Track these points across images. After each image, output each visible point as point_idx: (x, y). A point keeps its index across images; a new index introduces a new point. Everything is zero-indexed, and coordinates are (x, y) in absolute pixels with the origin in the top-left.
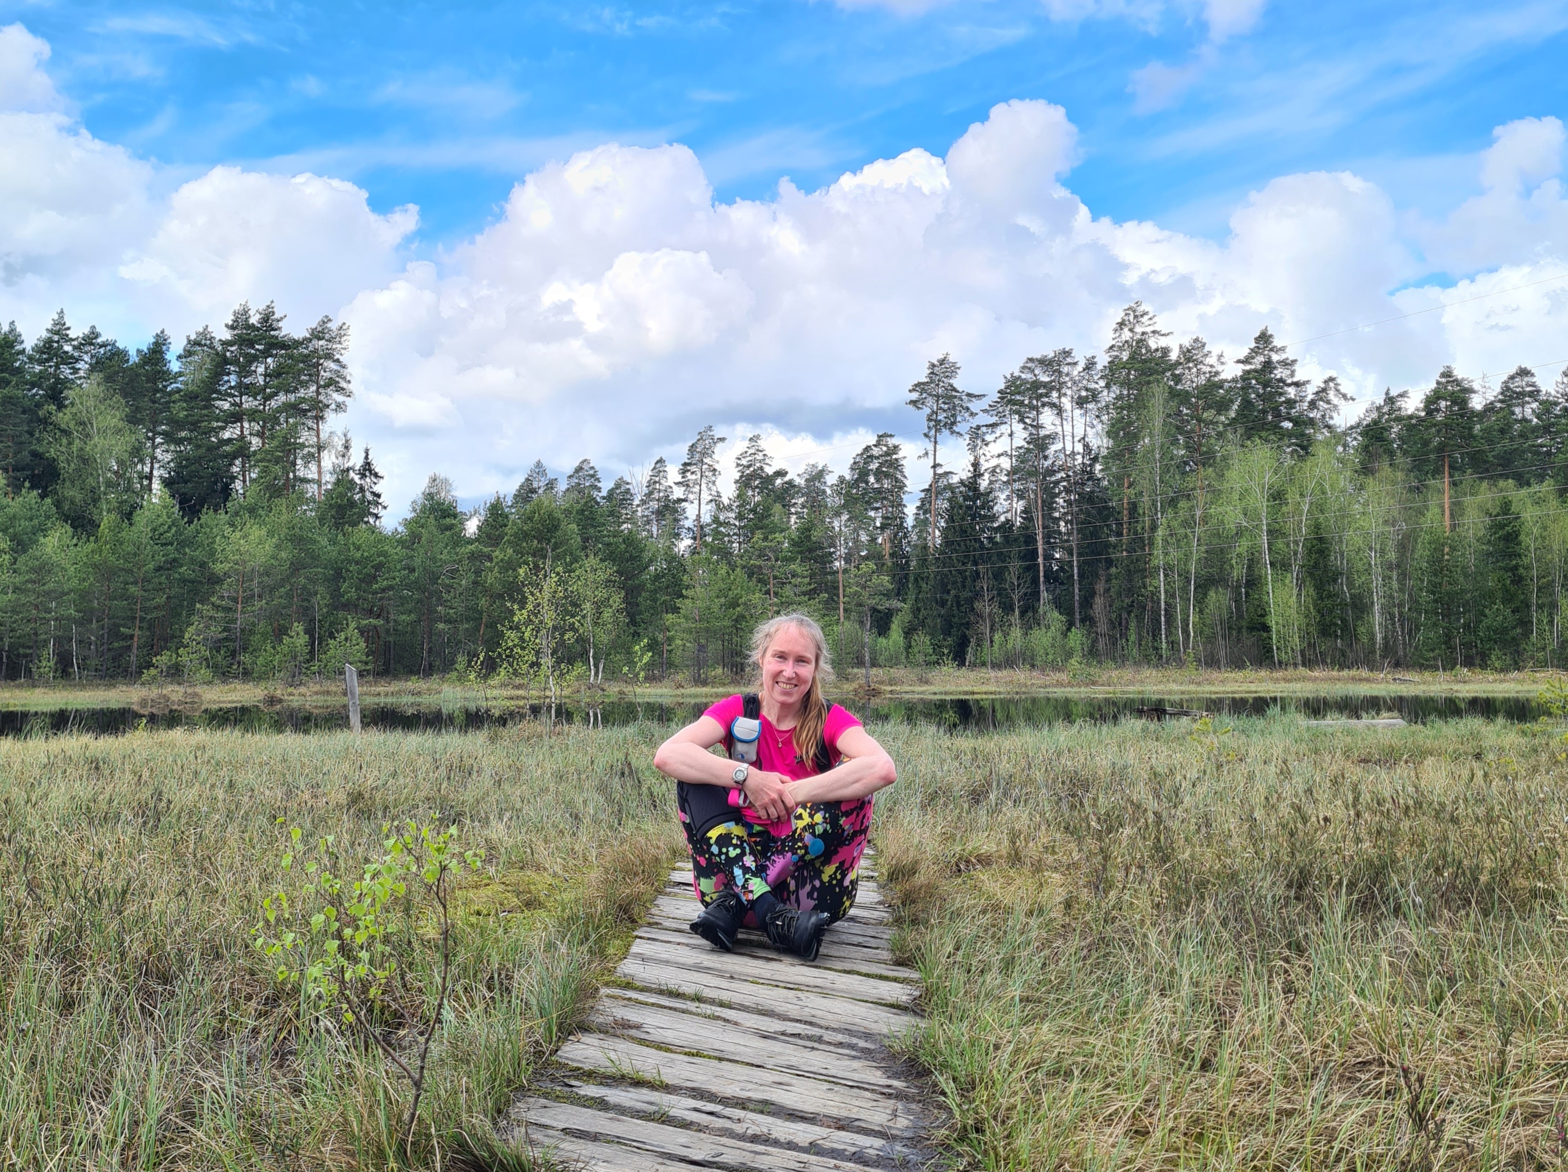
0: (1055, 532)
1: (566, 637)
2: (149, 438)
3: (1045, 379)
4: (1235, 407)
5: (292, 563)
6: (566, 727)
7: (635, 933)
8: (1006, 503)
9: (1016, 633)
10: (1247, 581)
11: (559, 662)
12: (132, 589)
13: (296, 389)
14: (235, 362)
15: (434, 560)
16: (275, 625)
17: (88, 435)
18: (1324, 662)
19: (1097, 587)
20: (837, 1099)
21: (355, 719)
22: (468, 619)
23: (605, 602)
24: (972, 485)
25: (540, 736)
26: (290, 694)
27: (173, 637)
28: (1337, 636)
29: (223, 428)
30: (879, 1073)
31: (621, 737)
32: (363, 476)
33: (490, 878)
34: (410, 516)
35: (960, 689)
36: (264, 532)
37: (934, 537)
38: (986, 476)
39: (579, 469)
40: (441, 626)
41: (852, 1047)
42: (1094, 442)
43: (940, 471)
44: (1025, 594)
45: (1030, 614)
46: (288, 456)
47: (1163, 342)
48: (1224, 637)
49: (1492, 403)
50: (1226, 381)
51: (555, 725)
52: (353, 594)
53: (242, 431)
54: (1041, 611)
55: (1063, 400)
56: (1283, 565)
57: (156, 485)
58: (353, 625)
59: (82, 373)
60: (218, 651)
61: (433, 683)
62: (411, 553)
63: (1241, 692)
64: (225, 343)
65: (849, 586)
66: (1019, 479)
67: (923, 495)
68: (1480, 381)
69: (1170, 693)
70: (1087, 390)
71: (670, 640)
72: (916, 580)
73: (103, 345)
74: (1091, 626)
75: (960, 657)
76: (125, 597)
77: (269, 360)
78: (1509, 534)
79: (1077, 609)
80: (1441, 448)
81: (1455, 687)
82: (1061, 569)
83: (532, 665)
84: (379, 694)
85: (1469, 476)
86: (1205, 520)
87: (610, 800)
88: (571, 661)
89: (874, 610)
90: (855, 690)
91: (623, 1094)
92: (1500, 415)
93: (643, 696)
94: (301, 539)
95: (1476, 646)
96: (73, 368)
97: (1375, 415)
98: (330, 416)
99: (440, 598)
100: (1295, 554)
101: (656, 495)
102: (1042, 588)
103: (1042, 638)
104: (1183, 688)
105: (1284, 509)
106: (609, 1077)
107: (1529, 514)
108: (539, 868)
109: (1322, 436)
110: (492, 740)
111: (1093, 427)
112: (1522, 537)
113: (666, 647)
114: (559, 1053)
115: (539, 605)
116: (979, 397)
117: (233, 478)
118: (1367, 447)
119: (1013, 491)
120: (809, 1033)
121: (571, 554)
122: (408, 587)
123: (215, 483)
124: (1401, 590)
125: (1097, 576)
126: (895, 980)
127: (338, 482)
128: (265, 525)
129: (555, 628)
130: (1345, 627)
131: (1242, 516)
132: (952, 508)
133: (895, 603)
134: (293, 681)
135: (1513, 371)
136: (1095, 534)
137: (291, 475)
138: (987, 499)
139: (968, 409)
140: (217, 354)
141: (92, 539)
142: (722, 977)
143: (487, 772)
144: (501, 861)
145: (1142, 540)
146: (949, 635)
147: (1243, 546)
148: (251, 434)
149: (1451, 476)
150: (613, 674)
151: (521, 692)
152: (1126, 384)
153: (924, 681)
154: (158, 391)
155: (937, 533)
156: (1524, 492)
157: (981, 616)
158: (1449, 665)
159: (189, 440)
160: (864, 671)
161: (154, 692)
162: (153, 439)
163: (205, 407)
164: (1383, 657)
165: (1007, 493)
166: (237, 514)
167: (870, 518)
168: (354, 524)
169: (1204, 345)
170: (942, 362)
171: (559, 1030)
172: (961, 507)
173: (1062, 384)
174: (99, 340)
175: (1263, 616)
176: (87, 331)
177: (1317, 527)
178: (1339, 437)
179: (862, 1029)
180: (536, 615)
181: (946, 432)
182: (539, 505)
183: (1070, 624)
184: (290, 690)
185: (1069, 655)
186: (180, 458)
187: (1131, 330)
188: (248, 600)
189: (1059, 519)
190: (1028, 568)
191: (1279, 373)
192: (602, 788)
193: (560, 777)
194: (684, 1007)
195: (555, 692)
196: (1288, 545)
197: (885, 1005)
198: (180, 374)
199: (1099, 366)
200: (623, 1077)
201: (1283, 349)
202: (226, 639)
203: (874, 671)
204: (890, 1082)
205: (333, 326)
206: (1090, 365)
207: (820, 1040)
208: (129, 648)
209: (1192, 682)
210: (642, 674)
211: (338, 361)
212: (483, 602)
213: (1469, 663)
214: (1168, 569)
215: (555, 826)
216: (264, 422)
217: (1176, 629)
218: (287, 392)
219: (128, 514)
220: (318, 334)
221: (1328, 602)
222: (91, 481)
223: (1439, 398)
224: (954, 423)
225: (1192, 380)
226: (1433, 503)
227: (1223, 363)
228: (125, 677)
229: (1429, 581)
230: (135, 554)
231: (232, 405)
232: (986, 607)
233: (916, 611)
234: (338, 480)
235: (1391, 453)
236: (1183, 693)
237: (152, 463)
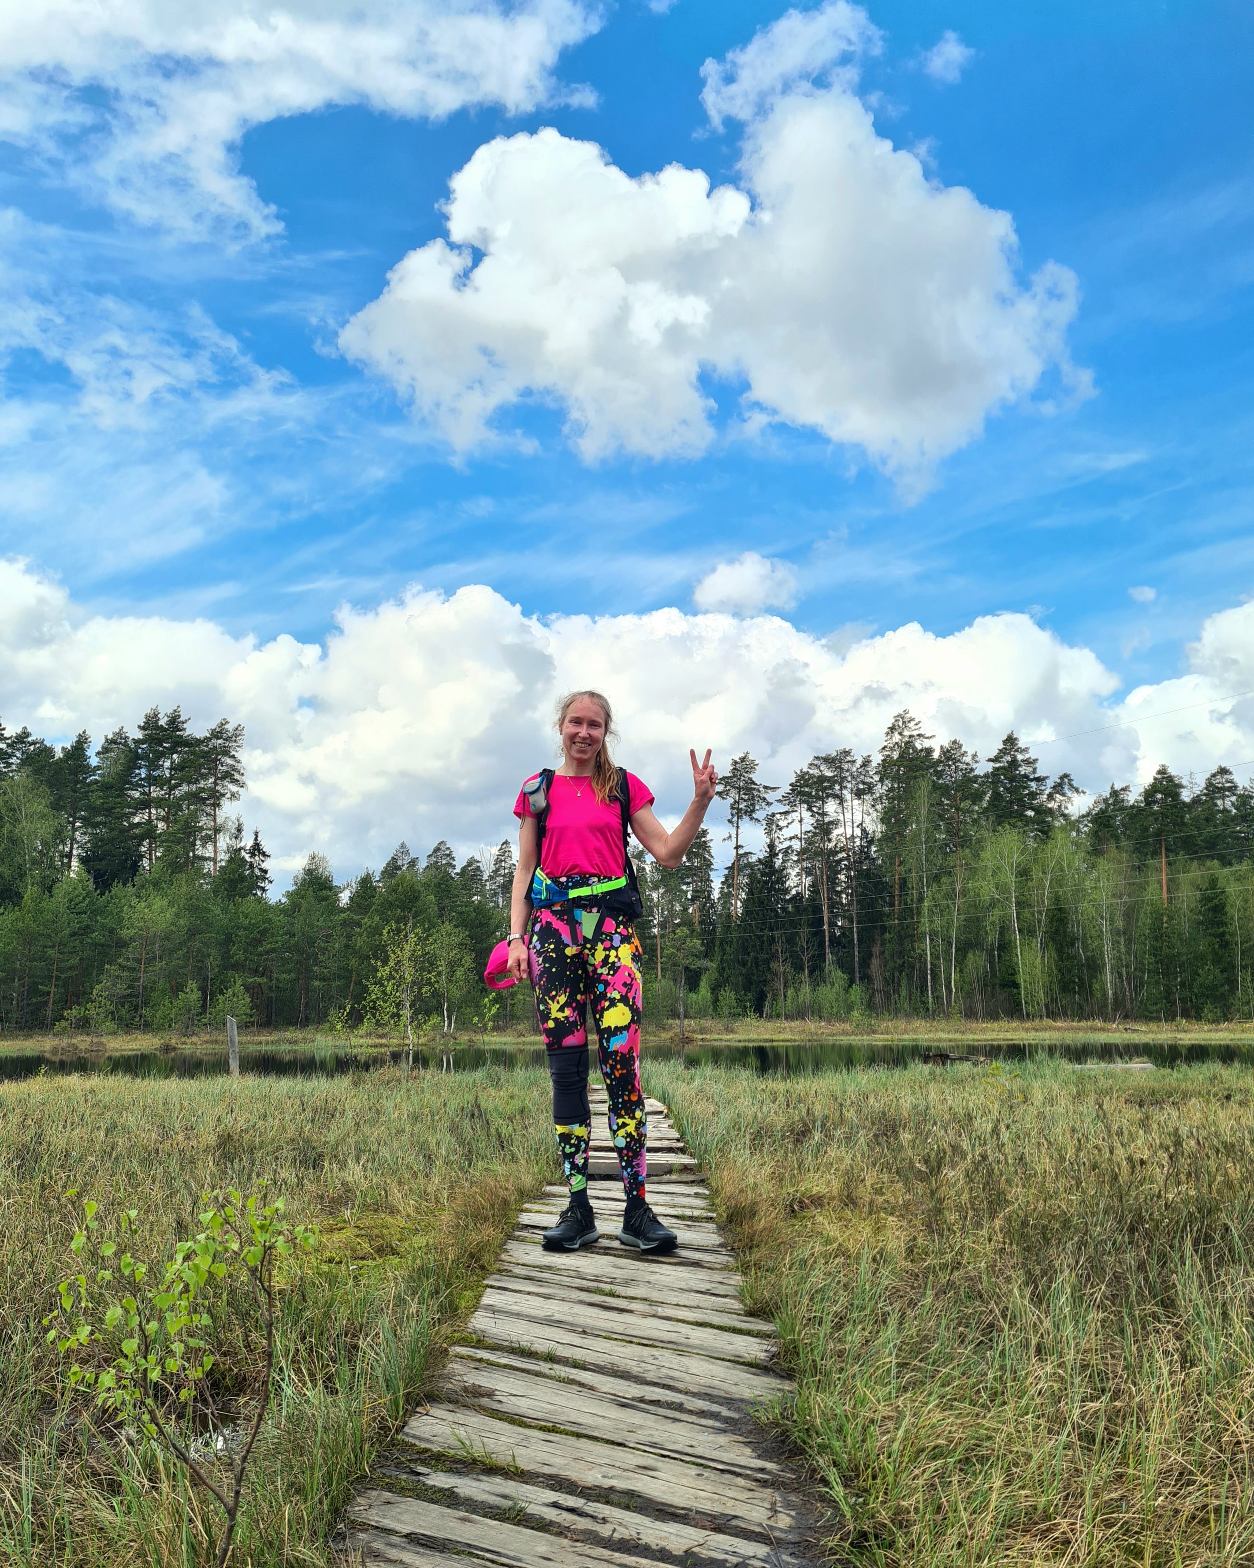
0: (837, 903)
1: (424, 990)
2: (70, 822)
3: (829, 774)
4: (987, 798)
5: (189, 929)
6: (422, 1072)
7: (486, 1282)
8: (796, 879)
9: (806, 989)
10: (999, 945)
11: (416, 1013)
12: (50, 952)
13: (197, 781)
14: (145, 757)
15: (311, 926)
16: (173, 983)
17: (17, 820)
18: (1065, 1014)
19: (874, 949)
20: (708, 1488)
21: (234, 1065)
22: (340, 977)
23: (458, 962)
24: (768, 862)
25: (399, 1081)
26: (183, 1043)
27: (85, 993)
28: (1075, 992)
29: (134, 814)
30: (748, 1451)
31: (471, 1080)
32: (253, 855)
33: (345, 1221)
34: (292, 888)
35: (762, 1037)
36: (165, 903)
37: (736, 908)
38: (780, 856)
39: (437, 849)
40: (317, 983)
41: (715, 1416)
42: (870, 827)
43: (741, 851)
44: (813, 956)
45: (817, 973)
46: (189, 837)
47: (927, 744)
48: (981, 993)
49: (1198, 796)
50: (980, 777)
51: (412, 1070)
52: (240, 956)
53: (150, 817)
54: (827, 970)
55: (845, 792)
56: (1029, 932)
57: (75, 863)
58: (239, 982)
59: (14, 767)
60: (123, 1006)
61: (308, 1033)
62: (292, 920)
63: (1000, 1040)
64: (137, 742)
65: (666, 949)
66: (807, 859)
67: (726, 872)
68: (1188, 778)
69: (940, 1040)
70: (864, 783)
71: (513, 995)
72: (721, 944)
73: (34, 743)
74: (869, 984)
75: (759, 1009)
76: (43, 959)
77: (175, 756)
78: (1217, 906)
79: (857, 970)
80: (1158, 834)
81: (1179, 1036)
82: (843, 934)
83: (393, 1016)
84: (261, 1043)
85: (1182, 857)
86: (964, 893)
87: (461, 1142)
88: (428, 1013)
89: (687, 969)
90: (671, 1038)
91: (475, 1484)
92: (1205, 806)
93: (489, 1043)
94: (197, 908)
95: (1191, 1001)
96: (6, 763)
97: (1103, 806)
98: (226, 803)
99: (316, 959)
100: (1039, 921)
101: (502, 872)
102: (827, 950)
103: (828, 993)
104: (951, 1036)
105: (1030, 884)
106: (460, 1461)
107: (1232, 889)
108: (393, 1211)
109: (1059, 823)
110: (356, 1084)
111: (869, 814)
112: (1227, 908)
113: (509, 1001)
114: (406, 1429)
115: (399, 961)
116: (774, 789)
117: (141, 857)
118: (1097, 832)
119: (802, 869)
120: (669, 1399)
121: (429, 921)
122: (289, 949)
123: (126, 860)
124: (1128, 953)
125: (874, 940)
126: (749, 1333)
127: (231, 861)
128: (167, 896)
129: (414, 983)
130: (1082, 984)
131: (994, 890)
132: (752, 882)
133: (705, 963)
134: (186, 1033)
135: (1214, 769)
136: (872, 904)
137: (191, 854)
138: (780, 875)
139: (764, 799)
140: (130, 750)
141: (16, 908)
142: (574, 1331)
143: (349, 1113)
144: (357, 1203)
145: (911, 909)
146: (749, 991)
147: (996, 914)
148: (157, 819)
149: (1167, 857)
150: (464, 1024)
151: (384, 1041)
152: (896, 778)
153: (729, 1030)
154: (78, 782)
155: (739, 904)
156: (1226, 870)
157: (776, 974)
158: (1171, 1017)
159: (104, 824)
160: (677, 1022)
161: (65, 1042)
162: (73, 823)
163: (119, 796)
164: (1115, 1010)
165: (797, 870)
166: (143, 887)
167: (682, 891)
168: (244, 896)
169: (961, 746)
170: (743, 760)
171: (407, 1401)
172: (759, 882)
173: (844, 779)
174: (30, 739)
175: (1013, 975)
176: (19, 731)
177: (1057, 899)
178: (1072, 824)
179: (722, 1394)
180: (396, 971)
181: (746, 818)
182: (403, 878)
183: (852, 981)
184: (183, 1039)
185: (850, 1008)
186: (97, 842)
187: (900, 734)
188: (150, 961)
189: (841, 892)
190: (815, 934)
191: (1023, 770)
192: (454, 1129)
193: (415, 1118)
194: (536, 1368)
195: (413, 1039)
196: (1033, 915)
197: (743, 1364)
198: (98, 768)
199: (874, 764)
200: (475, 1461)
201: (1026, 750)
202: (130, 995)
203: (686, 1022)
204: (760, 1463)
205: (230, 727)
206: (866, 763)
207: (680, 1407)
208: (46, 1003)
209: (956, 1031)
210: (490, 1024)
211: (233, 757)
212: (353, 962)
213: (1186, 1015)
214: (933, 934)
215: (409, 1167)
216: (169, 809)
217: (941, 986)
218: (189, 783)
219: (48, 888)
220: (217, 734)
221: (1067, 963)
222: (18, 859)
223: (1156, 792)
224: (753, 811)
225: (951, 776)
226: (1153, 878)
227: (976, 762)
228: (41, 1028)
229: (1152, 946)
230: (54, 922)
231: (142, 794)
232: (780, 967)
233: (721, 970)
234: (231, 858)
235: (1117, 838)
236: (950, 1040)
237: (72, 844)
